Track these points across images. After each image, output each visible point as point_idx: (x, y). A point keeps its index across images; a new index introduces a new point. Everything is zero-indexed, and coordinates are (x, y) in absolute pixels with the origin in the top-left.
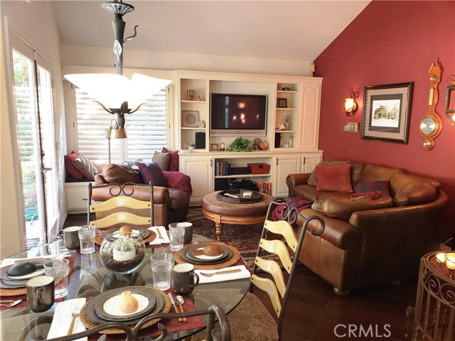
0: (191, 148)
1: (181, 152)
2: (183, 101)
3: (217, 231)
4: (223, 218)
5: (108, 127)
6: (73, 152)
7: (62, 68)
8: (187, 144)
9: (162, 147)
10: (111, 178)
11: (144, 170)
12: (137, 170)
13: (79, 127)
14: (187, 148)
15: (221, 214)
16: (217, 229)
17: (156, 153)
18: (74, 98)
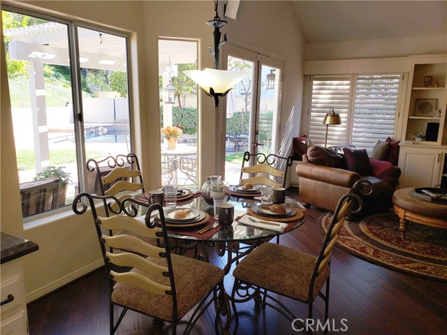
0: (418, 140)
1: (403, 142)
2: (415, 89)
3: (401, 227)
4: (407, 214)
5: (325, 114)
6: (304, 136)
7: (303, 64)
8: (415, 134)
9: (387, 136)
10: (312, 158)
11: (348, 156)
12: (342, 155)
13: (312, 114)
14: (414, 139)
15: (406, 210)
16: (401, 224)
17: (379, 142)
18: (311, 89)
